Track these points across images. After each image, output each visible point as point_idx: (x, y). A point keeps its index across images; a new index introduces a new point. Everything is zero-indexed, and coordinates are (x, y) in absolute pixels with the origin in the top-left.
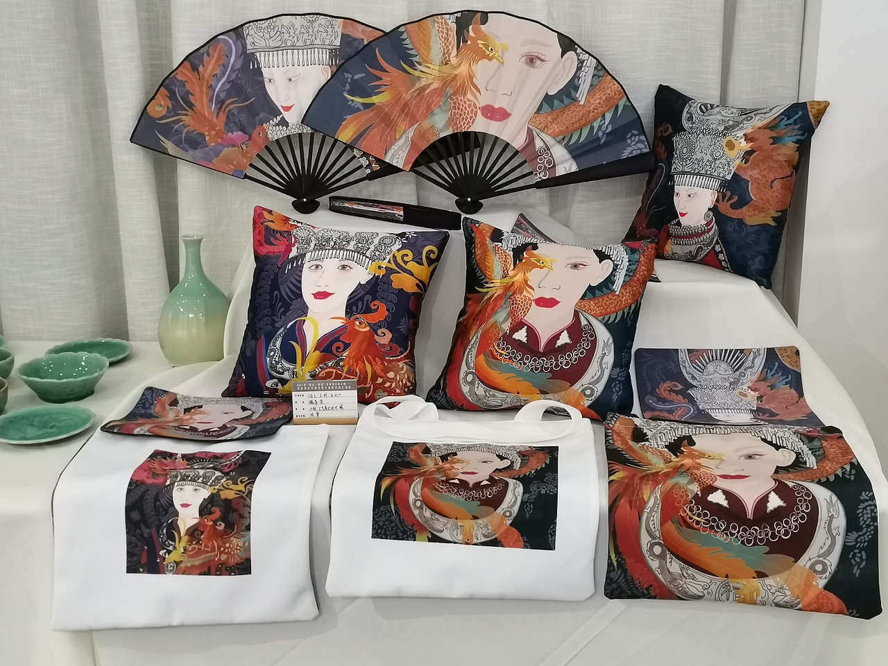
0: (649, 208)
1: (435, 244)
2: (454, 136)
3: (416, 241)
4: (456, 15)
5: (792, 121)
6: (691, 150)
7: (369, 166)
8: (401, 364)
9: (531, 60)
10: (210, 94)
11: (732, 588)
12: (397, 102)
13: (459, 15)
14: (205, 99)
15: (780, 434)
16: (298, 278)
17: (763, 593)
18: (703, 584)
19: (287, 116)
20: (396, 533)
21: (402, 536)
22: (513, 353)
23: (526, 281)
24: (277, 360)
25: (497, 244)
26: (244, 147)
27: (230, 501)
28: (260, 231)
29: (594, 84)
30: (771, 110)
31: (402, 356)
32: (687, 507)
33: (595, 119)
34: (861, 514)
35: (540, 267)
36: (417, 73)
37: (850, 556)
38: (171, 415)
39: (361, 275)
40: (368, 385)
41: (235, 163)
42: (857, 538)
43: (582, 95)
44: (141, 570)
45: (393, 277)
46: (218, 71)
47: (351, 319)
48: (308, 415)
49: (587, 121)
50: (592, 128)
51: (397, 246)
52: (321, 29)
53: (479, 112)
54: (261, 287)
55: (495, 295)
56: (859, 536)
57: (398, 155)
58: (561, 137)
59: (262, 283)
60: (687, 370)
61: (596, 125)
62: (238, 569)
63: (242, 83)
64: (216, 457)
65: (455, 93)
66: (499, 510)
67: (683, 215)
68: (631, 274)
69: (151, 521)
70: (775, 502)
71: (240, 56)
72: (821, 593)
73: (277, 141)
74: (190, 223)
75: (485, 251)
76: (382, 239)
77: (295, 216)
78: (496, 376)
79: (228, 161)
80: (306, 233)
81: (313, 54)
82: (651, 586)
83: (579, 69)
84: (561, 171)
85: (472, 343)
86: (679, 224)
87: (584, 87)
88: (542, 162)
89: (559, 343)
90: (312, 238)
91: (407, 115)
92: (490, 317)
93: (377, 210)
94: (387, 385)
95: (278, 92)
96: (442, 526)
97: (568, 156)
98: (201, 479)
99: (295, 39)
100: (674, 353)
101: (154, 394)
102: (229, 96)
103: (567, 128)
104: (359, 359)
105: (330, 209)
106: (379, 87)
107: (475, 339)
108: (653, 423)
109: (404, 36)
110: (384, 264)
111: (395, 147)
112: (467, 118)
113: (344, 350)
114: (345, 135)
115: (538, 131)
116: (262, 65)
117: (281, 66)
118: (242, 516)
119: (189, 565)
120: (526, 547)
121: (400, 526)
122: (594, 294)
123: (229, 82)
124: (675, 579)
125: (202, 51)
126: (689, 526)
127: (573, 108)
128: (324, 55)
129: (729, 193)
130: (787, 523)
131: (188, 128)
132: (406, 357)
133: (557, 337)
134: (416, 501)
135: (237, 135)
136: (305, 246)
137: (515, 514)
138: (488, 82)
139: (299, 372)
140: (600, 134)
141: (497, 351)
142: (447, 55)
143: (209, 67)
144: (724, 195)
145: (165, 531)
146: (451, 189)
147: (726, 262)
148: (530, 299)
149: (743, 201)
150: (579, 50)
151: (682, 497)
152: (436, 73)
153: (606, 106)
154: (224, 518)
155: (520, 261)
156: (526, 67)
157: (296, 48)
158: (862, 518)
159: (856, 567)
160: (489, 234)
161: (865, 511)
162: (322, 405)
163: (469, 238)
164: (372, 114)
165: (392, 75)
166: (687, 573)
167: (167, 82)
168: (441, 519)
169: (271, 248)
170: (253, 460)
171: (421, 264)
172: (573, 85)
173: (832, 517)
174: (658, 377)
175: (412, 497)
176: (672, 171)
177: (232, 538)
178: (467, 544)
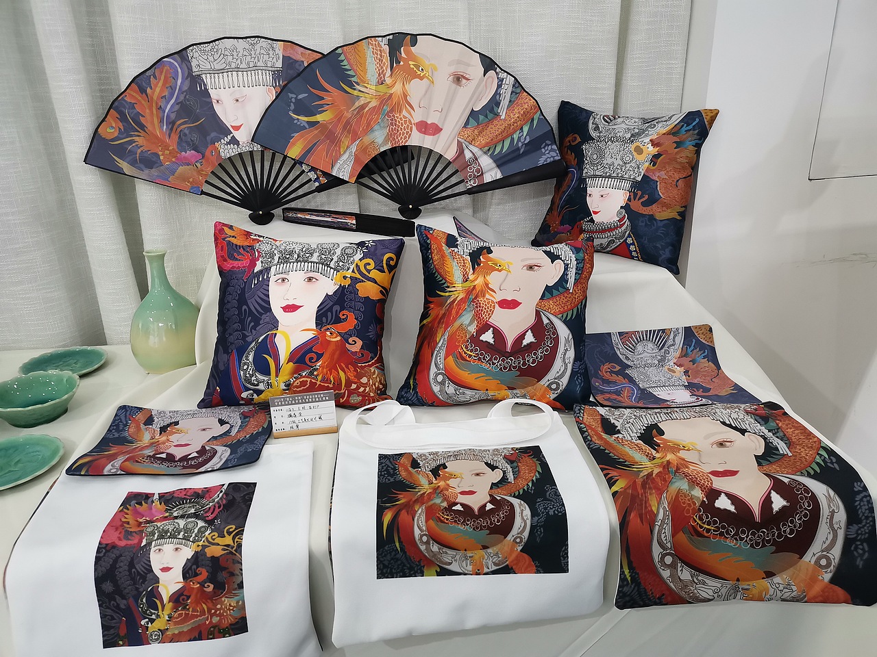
0: (562, 208)
1: (392, 251)
2: (393, 150)
3: (376, 250)
4: (388, 37)
5: (691, 127)
6: (601, 155)
7: (317, 180)
8: (372, 369)
9: (458, 79)
10: (161, 115)
11: (740, 590)
12: (339, 120)
13: (391, 37)
14: (156, 121)
15: (734, 416)
16: (266, 292)
17: (771, 591)
18: (713, 588)
19: (237, 135)
20: (402, 571)
21: (409, 572)
22: (482, 354)
23: (487, 285)
24: (251, 373)
25: (453, 249)
26: (198, 165)
27: (217, 558)
28: (222, 247)
29: (513, 100)
30: (670, 118)
31: (373, 361)
32: (696, 516)
33: (515, 132)
34: (859, 507)
35: (498, 270)
36: (355, 93)
37: (852, 548)
38: (146, 438)
39: (327, 286)
40: (342, 391)
41: (191, 180)
42: (857, 530)
43: (503, 111)
44: (121, 642)
45: (358, 286)
46: (166, 93)
47: (322, 330)
48: (288, 429)
49: (507, 133)
50: (513, 139)
51: (359, 256)
52: (262, 51)
53: (414, 128)
54: (228, 302)
55: (458, 299)
56: (860, 528)
57: (344, 168)
58: (487, 148)
59: (229, 298)
60: (621, 351)
61: (516, 136)
62: (232, 629)
63: (190, 104)
64: (198, 495)
65: (392, 110)
66: (510, 537)
67: (595, 213)
68: (580, 272)
69: (127, 591)
70: (778, 502)
71: (187, 78)
72: (827, 587)
73: (230, 158)
74: (153, 239)
75: (443, 256)
76: (344, 249)
77: (255, 229)
78: (466, 375)
79: (184, 178)
80: (269, 247)
81: (257, 76)
82: (663, 595)
83: (499, 86)
84: (488, 178)
85: (440, 345)
86: (592, 221)
87: (505, 103)
88: (471, 171)
89: (525, 342)
90: (276, 252)
91: (349, 132)
92: (455, 319)
93: (329, 219)
94: (361, 389)
95: (226, 112)
96: (450, 558)
97: (494, 165)
98: (182, 533)
99: (239, 61)
100: (607, 337)
101: (128, 413)
102: (179, 117)
103: (492, 140)
104: (332, 368)
105: (284, 220)
106: (322, 106)
107: (442, 341)
108: (617, 412)
109: (342, 58)
110: (349, 274)
111: (340, 162)
112: (404, 133)
113: (317, 360)
114: (294, 152)
115: (467, 144)
116: (209, 87)
117: (227, 87)
118: (232, 574)
119: (176, 632)
120: (538, 572)
121: (406, 563)
122: (552, 294)
123: (177, 104)
124: (686, 586)
125: (148, 73)
126: (700, 535)
127: (495, 122)
128: (268, 77)
129: (639, 193)
130: (792, 522)
131: (142, 149)
132: (377, 362)
133: (522, 336)
134: (422, 536)
135: (190, 153)
136: (269, 260)
137: (526, 539)
138: (421, 100)
139: (274, 383)
140: (520, 144)
141: (465, 353)
142: (382, 76)
143: (156, 90)
144: (635, 195)
145: (144, 600)
146: (393, 197)
147: (637, 252)
148: (493, 302)
149: (653, 200)
150: (498, 70)
151: (689, 505)
152: (372, 92)
153: (524, 120)
154: (212, 579)
155: (479, 265)
156: (454, 86)
157: (239, 70)
158: (860, 511)
159: (859, 559)
160: (444, 240)
161: (862, 504)
162: (301, 418)
163: (424, 244)
164: (316, 132)
165: (333, 95)
166: (697, 579)
167: (116, 104)
168: (450, 552)
169: (236, 263)
170: (238, 496)
171: (383, 271)
172: (494, 102)
173: (833, 513)
174: (598, 360)
175: (417, 532)
176: (584, 175)
177: (223, 599)
178: (477, 574)
